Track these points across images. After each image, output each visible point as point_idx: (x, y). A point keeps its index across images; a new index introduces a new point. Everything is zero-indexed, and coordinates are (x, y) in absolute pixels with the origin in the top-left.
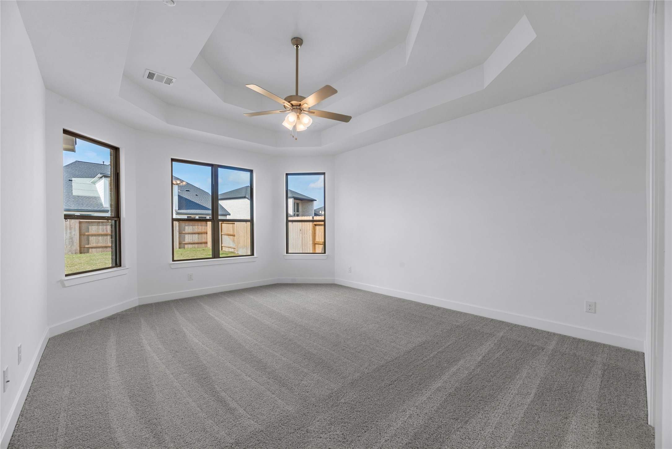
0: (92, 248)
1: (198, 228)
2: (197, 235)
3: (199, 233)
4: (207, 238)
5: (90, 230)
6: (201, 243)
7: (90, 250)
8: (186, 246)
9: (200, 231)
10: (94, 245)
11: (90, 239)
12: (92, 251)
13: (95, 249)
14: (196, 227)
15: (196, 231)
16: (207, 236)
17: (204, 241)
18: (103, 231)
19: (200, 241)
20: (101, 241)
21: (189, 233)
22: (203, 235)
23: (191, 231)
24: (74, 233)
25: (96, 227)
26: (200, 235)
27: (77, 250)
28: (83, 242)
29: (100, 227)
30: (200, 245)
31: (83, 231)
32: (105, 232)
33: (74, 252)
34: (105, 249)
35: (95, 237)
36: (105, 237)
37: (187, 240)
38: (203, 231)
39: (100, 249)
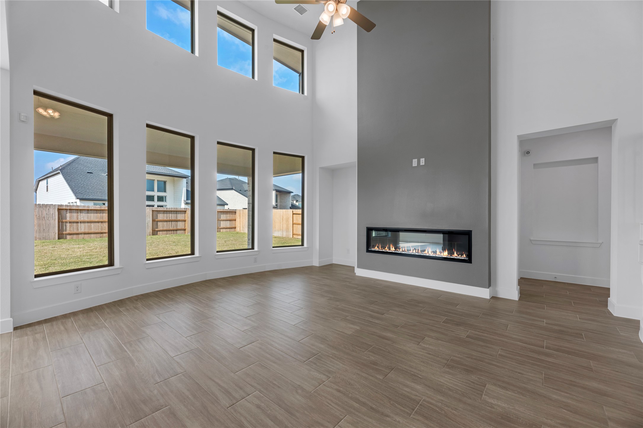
0: (160, 231)
1: (230, 216)
2: (229, 222)
3: (230, 220)
4: (236, 225)
5: (158, 217)
6: (232, 228)
7: (159, 232)
8: (221, 230)
9: (231, 218)
10: (161, 229)
11: (158, 224)
12: (159, 233)
13: (162, 232)
14: (229, 215)
15: (228, 218)
16: (236, 222)
17: (233, 226)
18: (167, 218)
19: (231, 227)
20: (165, 226)
21: (223, 220)
22: (233, 222)
23: (225, 218)
24: (149, 219)
25: (163, 215)
26: (231, 222)
27: (151, 232)
28: (154, 227)
29: (165, 214)
30: (231, 229)
31: (154, 218)
32: (168, 219)
33: (149, 234)
34: (168, 232)
35: (161, 223)
36: (168, 223)
37: (222, 226)
38: (233, 218)
39: (165, 232)
